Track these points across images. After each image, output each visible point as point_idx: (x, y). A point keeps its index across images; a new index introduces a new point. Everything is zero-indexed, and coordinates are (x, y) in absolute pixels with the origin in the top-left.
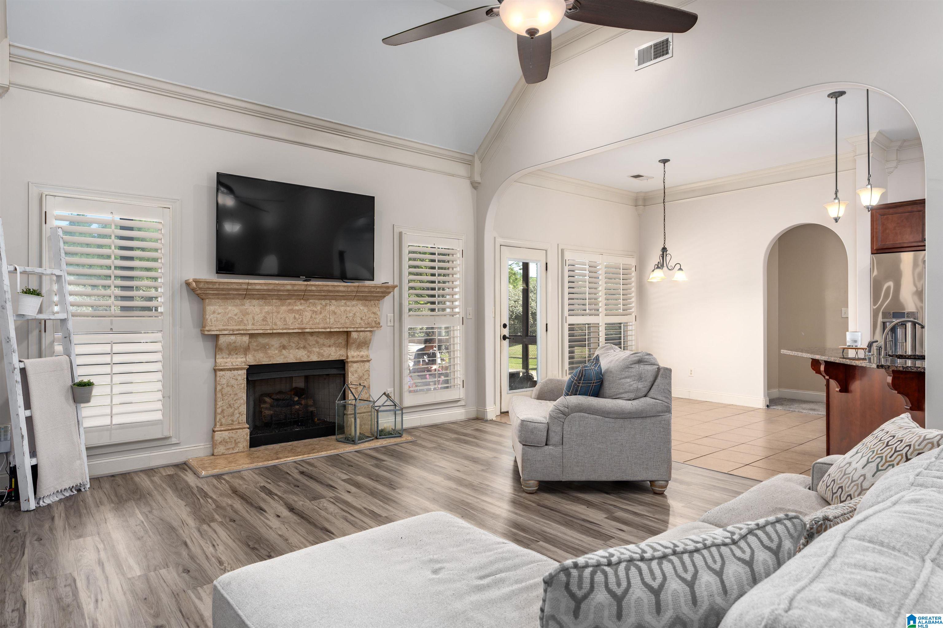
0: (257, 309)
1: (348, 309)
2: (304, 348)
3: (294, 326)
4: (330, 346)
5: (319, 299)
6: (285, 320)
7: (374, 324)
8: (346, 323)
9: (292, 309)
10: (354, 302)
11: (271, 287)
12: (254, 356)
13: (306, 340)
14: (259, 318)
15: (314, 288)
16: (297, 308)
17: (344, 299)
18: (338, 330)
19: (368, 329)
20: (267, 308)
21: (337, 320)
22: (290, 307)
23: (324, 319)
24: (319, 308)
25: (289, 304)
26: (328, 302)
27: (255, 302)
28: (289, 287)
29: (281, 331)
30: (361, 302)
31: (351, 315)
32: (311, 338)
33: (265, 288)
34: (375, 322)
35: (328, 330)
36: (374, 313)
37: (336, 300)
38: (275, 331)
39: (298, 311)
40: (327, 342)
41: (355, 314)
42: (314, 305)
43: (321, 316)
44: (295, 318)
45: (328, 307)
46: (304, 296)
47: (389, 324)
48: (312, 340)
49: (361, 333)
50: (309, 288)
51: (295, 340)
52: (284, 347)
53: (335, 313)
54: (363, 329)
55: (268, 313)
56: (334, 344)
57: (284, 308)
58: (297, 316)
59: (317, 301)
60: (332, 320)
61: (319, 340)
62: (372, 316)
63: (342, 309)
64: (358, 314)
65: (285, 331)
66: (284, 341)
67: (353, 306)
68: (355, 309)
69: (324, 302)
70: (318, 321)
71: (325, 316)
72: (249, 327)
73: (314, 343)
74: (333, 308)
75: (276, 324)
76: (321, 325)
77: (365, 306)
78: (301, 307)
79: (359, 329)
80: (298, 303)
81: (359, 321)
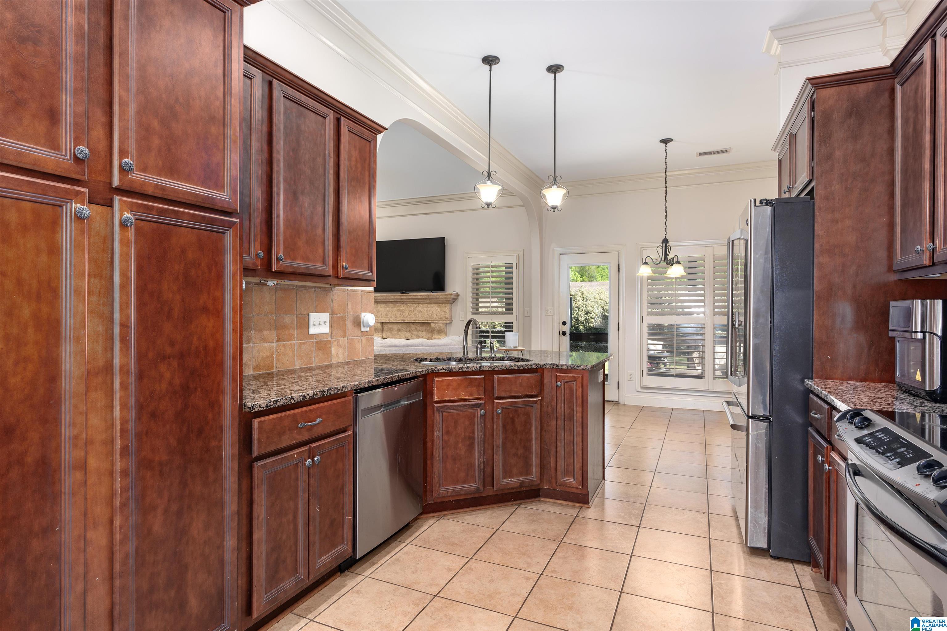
0: (383, 309)
1: (429, 309)
2: (409, 331)
3: (399, 319)
4: (423, 331)
5: (412, 304)
6: (396, 315)
7: (444, 319)
8: (427, 318)
9: (399, 310)
10: (433, 305)
11: (384, 298)
12: (386, 334)
13: (410, 327)
14: (384, 314)
15: (404, 297)
16: (401, 308)
17: (427, 303)
18: (422, 322)
19: (440, 322)
20: (388, 309)
21: (422, 316)
22: (398, 308)
23: (415, 315)
24: (412, 309)
25: (398, 306)
26: (418, 305)
27: (383, 306)
28: (393, 297)
29: (393, 321)
30: (436, 305)
31: (430, 313)
32: (413, 326)
33: (382, 298)
34: (445, 317)
35: (417, 321)
36: (445, 312)
37: (422, 304)
38: (390, 321)
39: (402, 310)
40: (421, 328)
41: (432, 312)
42: (410, 306)
43: (414, 313)
44: (400, 314)
45: (417, 308)
46: (403, 302)
47: (461, 319)
48: (413, 327)
49: (437, 324)
50: (402, 297)
51: (405, 326)
52: (399, 330)
53: (421, 311)
54: (437, 322)
55: (388, 311)
56: (425, 330)
57: (395, 309)
58: (401, 313)
59: (411, 305)
60: (420, 316)
61: (417, 327)
62: (443, 313)
63: (425, 309)
64: (434, 312)
65: (395, 321)
66: (399, 326)
67: (432, 307)
68: (433, 310)
69: (415, 305)
70: (412, 316)
71: (416, 313)
72: (380, 318)
73: (414, 329)
74: (420, 308)
75: (391, 317)
76: (414, 319)
77: (439, 307)
78: (403, 308)
79: (434, 322)
80: (402, 306)
81: (435, 316)
